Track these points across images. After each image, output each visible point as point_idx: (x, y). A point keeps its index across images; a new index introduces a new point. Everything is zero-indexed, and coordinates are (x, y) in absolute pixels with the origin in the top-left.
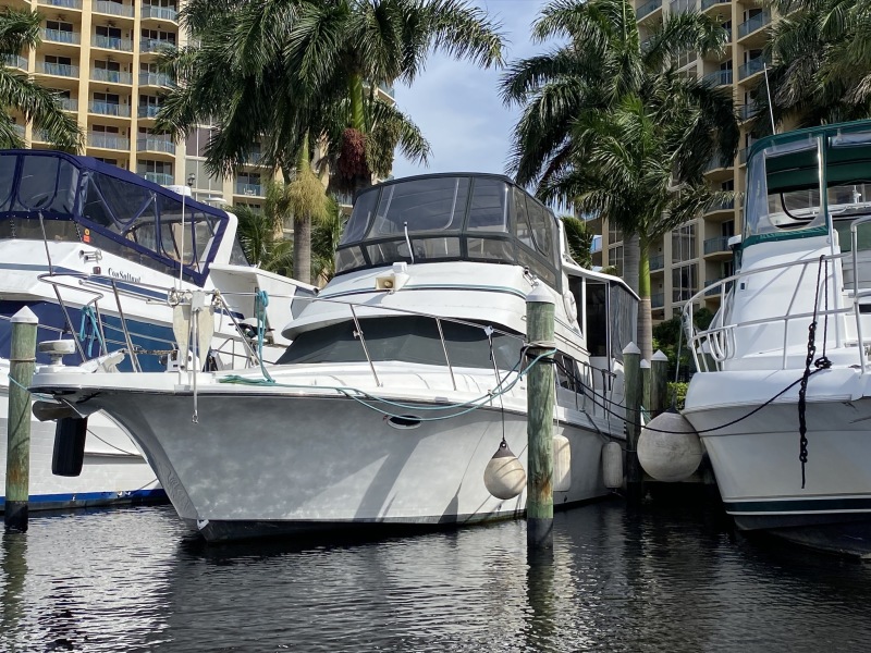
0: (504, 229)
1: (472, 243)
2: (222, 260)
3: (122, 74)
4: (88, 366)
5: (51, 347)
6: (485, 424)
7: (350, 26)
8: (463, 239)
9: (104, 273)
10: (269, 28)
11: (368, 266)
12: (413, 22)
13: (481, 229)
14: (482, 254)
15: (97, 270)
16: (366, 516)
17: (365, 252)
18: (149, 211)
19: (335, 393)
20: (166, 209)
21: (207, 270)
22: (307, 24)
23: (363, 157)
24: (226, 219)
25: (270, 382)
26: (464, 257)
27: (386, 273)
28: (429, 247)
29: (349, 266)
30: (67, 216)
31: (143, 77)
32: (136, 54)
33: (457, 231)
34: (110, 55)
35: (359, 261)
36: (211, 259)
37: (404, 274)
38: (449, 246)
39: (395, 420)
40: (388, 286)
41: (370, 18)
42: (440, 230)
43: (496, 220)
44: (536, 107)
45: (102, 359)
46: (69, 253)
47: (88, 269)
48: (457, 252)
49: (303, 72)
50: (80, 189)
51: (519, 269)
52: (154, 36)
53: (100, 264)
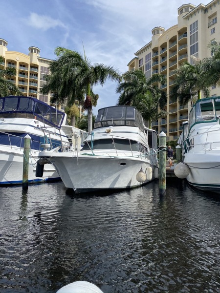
0: (134, 119)
1: (127, 122)
2: (64, 124)
3: (25, 83)
4: (52, 151)
5: (44, 146)
6: (138, 165)
7: (88, 72)
8: (125, 121)
9: (40, 127)
10: (70, 71)
11: (102, 127)
12: (103, 72)
13: (129, 119)
14: (129, 125)
15: (38, 126)
16: (112, 187)
17: (101, 123)
18: (49, 112)
19: (110, 157)
20: (53, 112)
21: (61, 126)
22: (79, 71)
23: (91, 102)
24: (64, 115)
25: (94, 155)
26: (125, 125)
27: (108, 128)
28: (117, 122)
29: (98, 126)
30: (31, 113)
31: (30, 84)
32: (29, 79)
33: (124, 119)
34: (22, 79)
35: (100, 126)
36: (61, 124)
37: (112, 129)
38: (122, 122)
39: (121, 164)
40: (109, 131)
41: (93, 70)
42: (120, 119)
43: (133, 117)
44: (124, 93)
45: (55, 149)
46: (32, 121)
47: (36, 125)
48: (124, 124)
49: (76, 82)
50: (34, 106)
51: (138, 128)
52: (33, 75)
53: (39, 124)
